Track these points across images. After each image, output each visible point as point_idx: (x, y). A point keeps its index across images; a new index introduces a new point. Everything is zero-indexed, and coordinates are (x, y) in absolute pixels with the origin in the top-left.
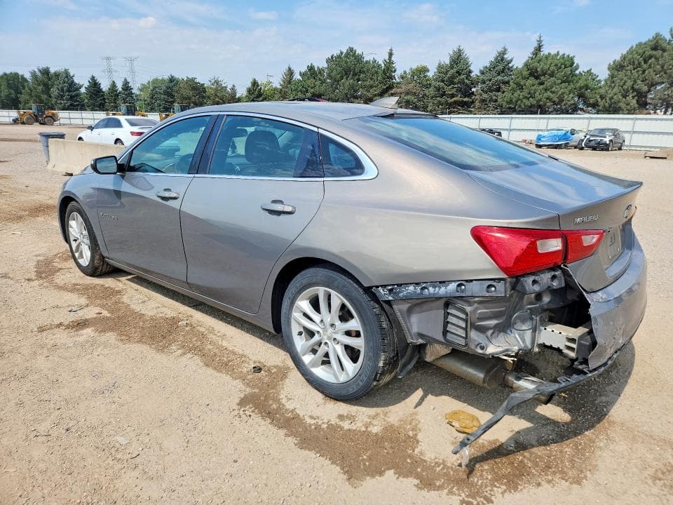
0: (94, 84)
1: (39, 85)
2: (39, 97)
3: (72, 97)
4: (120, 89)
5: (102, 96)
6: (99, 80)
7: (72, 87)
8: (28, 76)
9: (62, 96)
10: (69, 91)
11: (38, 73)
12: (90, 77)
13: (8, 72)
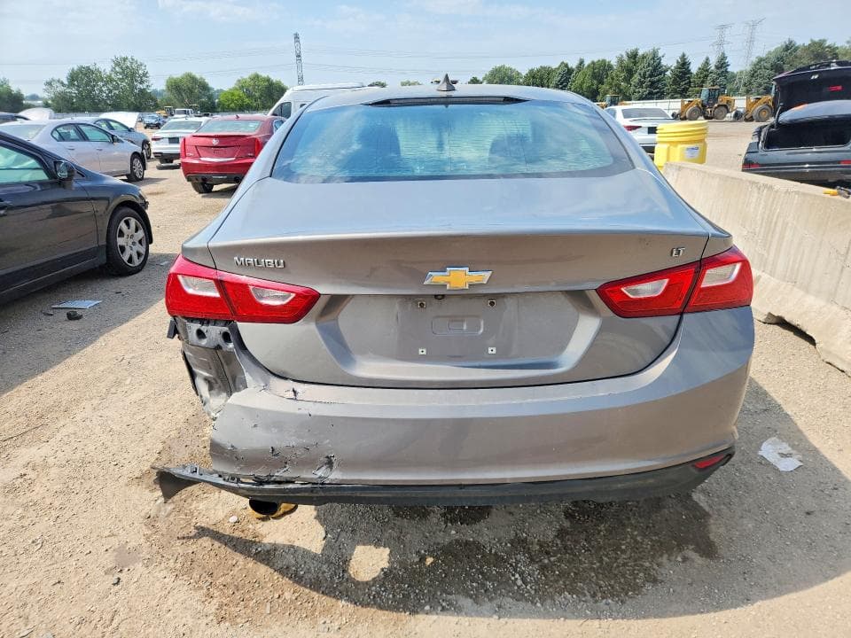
0: (684, 65)
1: (623, 71)
2: (618, 86)
3: (653, 83)
4: (713, 68)
5: (689, 78)
6: (690, 59)
7: (657, 69)
8: (614, 62)
9: (642, 83)
10: (651, 76)
11: (625, 58)
12: (680, 55)
13: (596, 60)
